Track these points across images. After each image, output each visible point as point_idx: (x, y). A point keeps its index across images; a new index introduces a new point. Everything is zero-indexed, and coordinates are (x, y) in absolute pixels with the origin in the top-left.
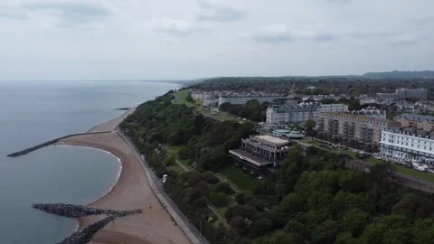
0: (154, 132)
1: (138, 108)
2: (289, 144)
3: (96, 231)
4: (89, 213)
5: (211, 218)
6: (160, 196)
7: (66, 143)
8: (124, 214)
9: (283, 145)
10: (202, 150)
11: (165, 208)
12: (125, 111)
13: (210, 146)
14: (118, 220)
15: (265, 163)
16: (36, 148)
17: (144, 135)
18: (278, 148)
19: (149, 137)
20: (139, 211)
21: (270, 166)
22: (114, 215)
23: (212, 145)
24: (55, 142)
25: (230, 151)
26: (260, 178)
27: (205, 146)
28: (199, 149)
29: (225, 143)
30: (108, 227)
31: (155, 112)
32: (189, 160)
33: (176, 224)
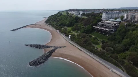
0: (60, 23)
1: (49, 17)
2: (119, 23)
3: (52, 53)
4: (47, 47)
5: (96, 48)
6: (70, 42)
7: (29, 27)
8: (60, 47)
9: (117, 23)
10: (82, 27)
11: (74, 46)
12: (44, 19)
13: (84, 26)
14: (58, 49)
15: (110, 30)
16: (19, 28)
17: (56, 24)
18: (114, 24)
19: (58, 25)
20: (65, 47)
21: (112, 31)
22: (57, 48)
23: (85, 25)
24: (25, 27)
25: (94, 27)
26: (108, 35)
27: (82, 26)
28: (80, 27)
29: (91, 24)
30: (56, 51)
31: (57, 17)
32: (76, 31)
33: (81, 50)
